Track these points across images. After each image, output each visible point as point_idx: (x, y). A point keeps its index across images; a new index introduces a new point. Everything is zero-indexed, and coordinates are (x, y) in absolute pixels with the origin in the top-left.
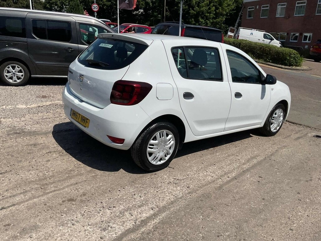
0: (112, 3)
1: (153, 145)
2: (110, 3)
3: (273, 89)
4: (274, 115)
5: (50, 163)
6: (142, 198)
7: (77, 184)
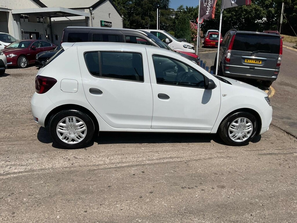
0: (232, 14)
1: (63, 127)
2: (230, 14)
3: (225, 95)
4: (234, 123)
5: (23, 130)
6: (32, 162)
7: (14, 145)
